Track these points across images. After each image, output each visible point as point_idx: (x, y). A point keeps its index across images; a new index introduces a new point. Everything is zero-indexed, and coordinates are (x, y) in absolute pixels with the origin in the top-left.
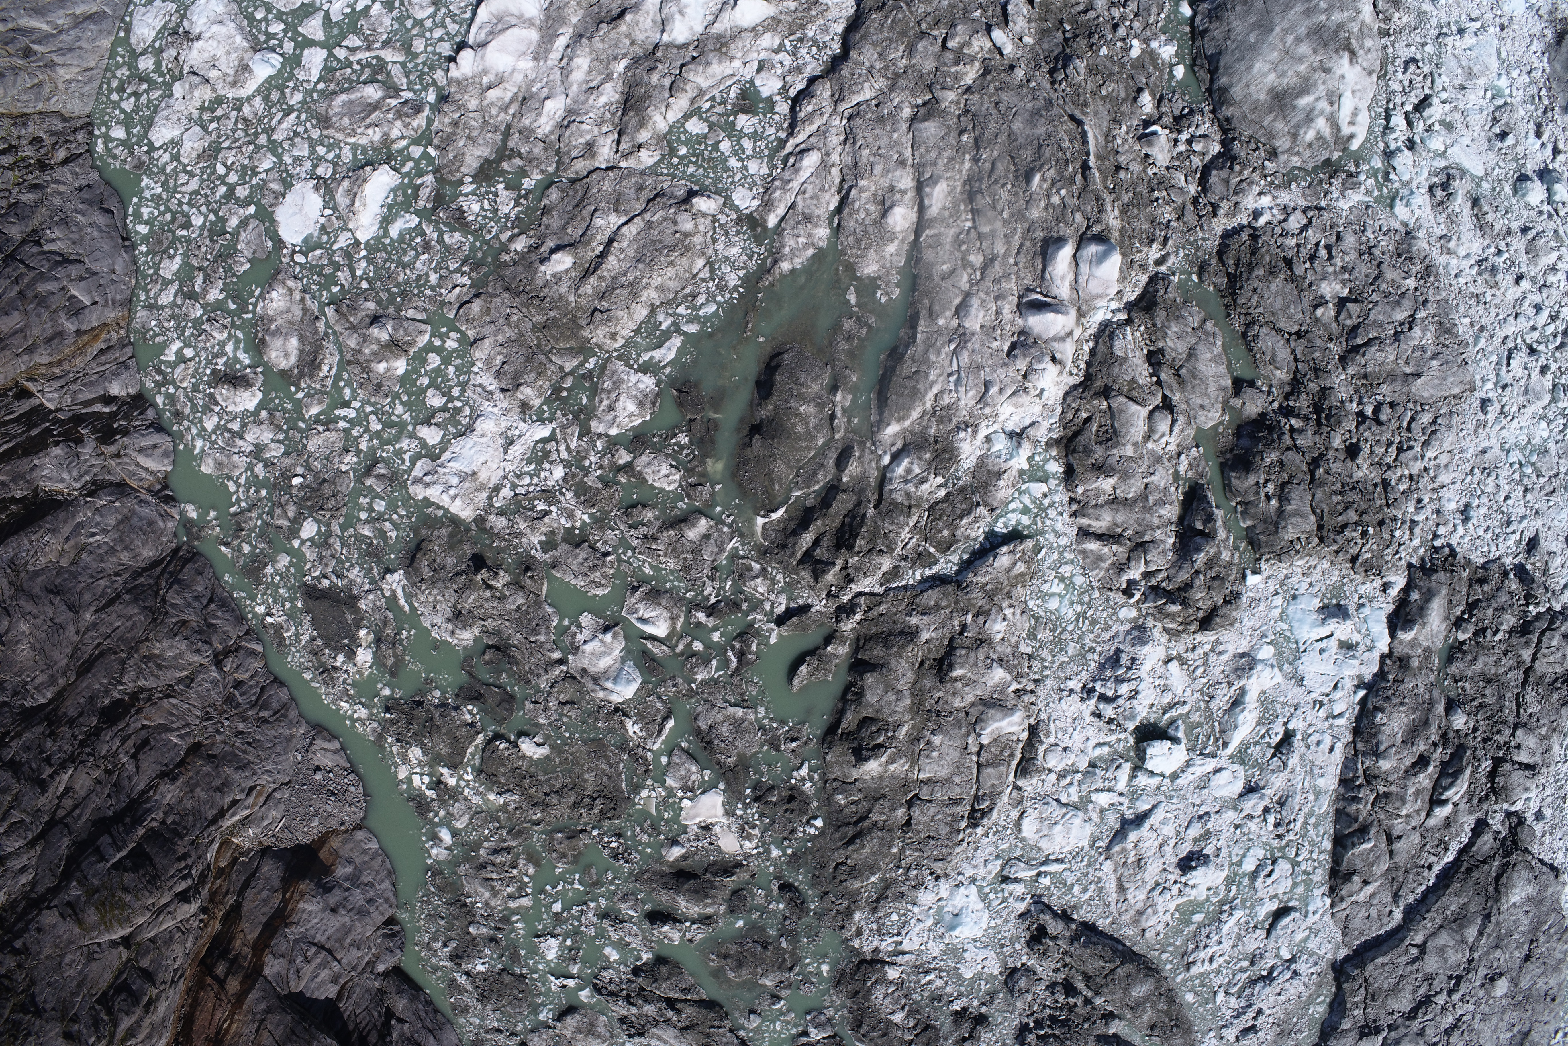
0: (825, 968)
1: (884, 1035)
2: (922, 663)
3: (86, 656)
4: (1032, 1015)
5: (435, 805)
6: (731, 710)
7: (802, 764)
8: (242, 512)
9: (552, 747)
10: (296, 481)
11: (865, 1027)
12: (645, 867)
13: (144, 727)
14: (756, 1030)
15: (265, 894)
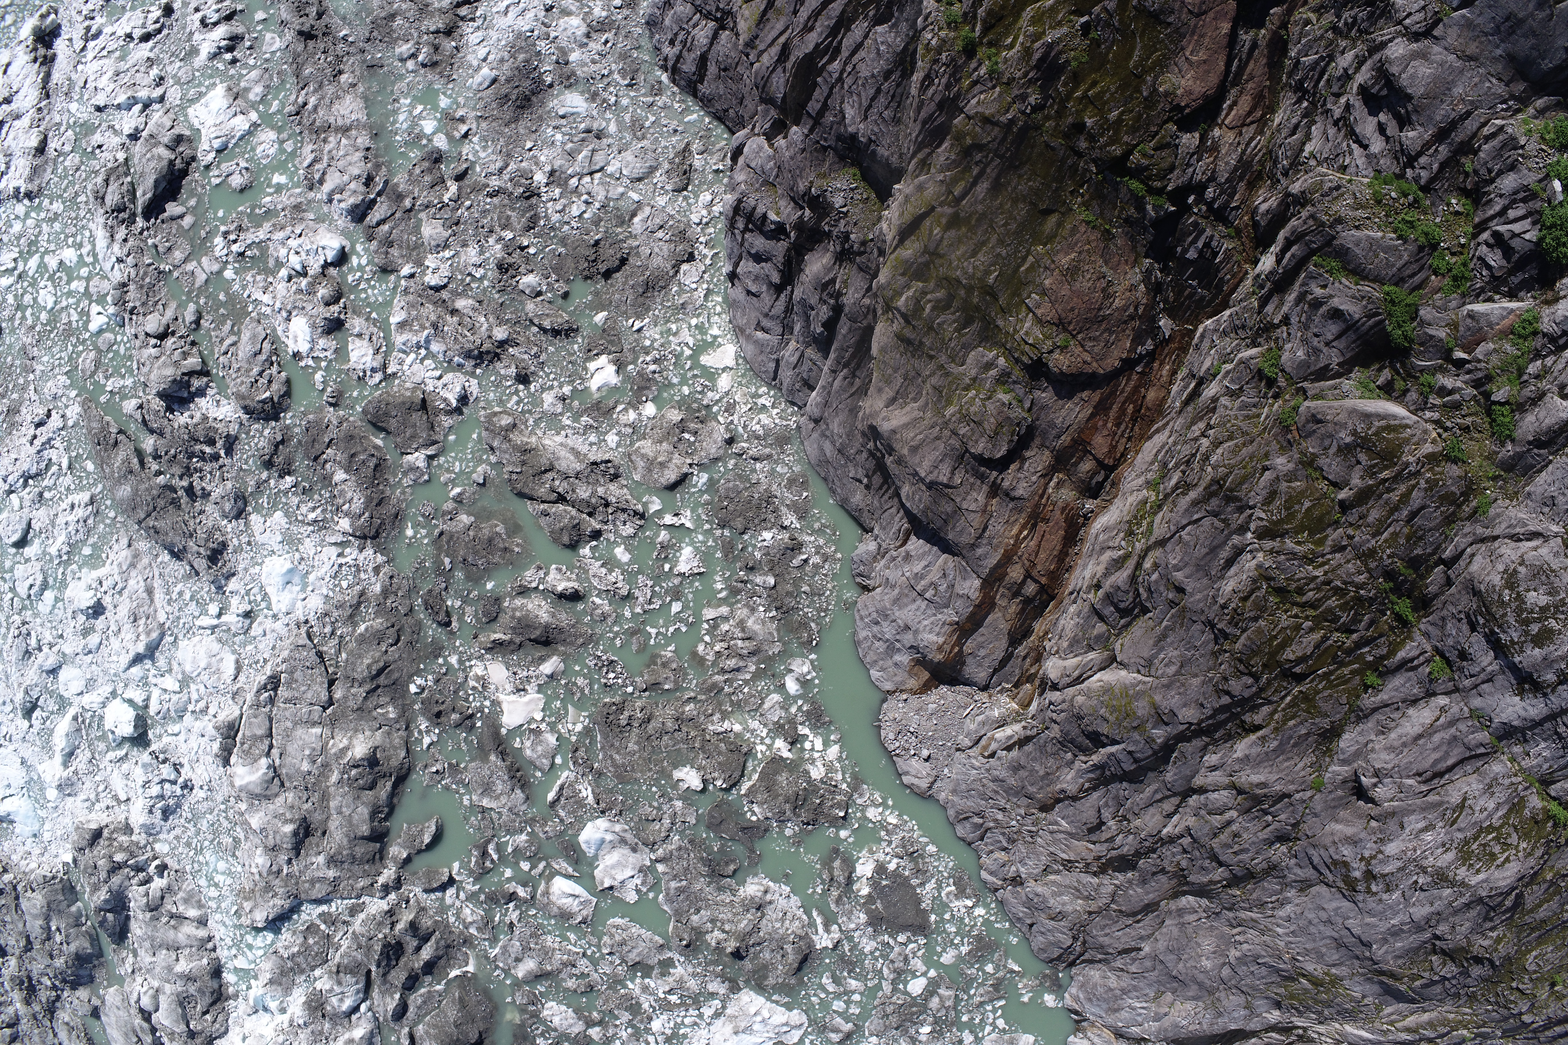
0: (409, 532)
1: (353, 456)
2: (324, 833)
3: (1151, 916)
4: (221, 467)
5: (800, 719)
6: (493, 805)
7: (429, 747)
8: (991, 1001)
9: (670, 776)
10: (926, 1029)
11: (372, 465)
12: (582, 650)
13: (1094, 843)
14: (480, 461)
15: (982, 652)
